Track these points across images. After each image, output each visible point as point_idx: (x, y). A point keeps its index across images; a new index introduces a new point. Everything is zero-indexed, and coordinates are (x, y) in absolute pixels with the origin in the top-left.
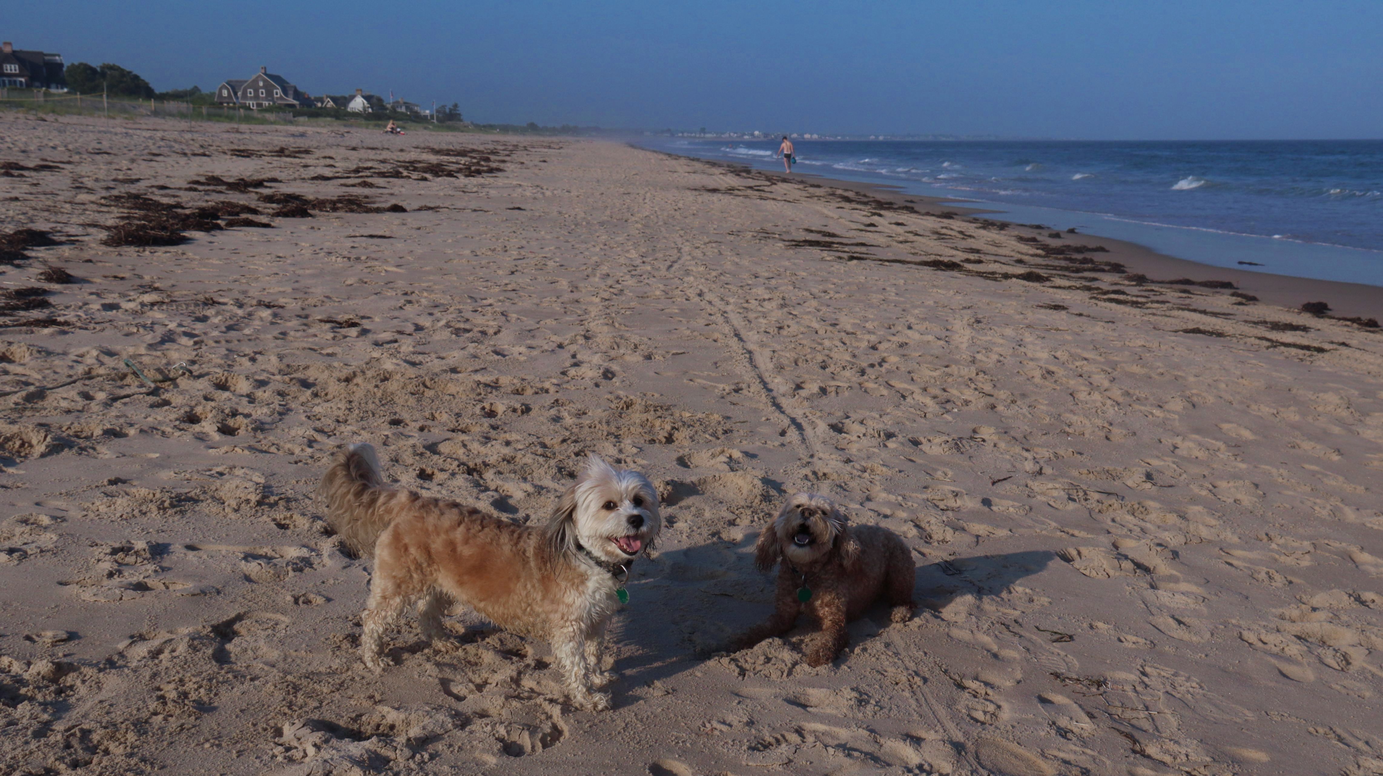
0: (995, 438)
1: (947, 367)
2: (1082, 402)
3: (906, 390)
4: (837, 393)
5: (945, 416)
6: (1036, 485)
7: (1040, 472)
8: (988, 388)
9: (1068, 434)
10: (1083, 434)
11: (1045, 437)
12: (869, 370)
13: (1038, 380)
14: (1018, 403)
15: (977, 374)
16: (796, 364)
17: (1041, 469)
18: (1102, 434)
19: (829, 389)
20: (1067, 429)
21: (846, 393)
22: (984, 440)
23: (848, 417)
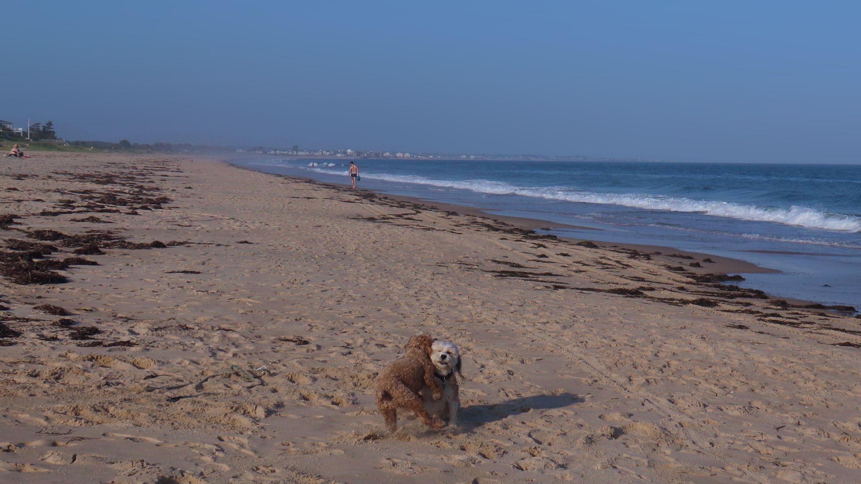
0: (764, 407)
1: (710, 367)
2: (803, 387)
3: (696, 381)
4: (656, 383)
5: (728, 395)
6: (799, 430)
7: (799, 424)
8: (743, 379)
9: (804, 405)
10: (812, 405)
11: (791, 407)
12: (664, 369)
13: (770, 374)
14: (766, 388)
15: (732, 371)
16: (617, 366)
17: (799, 422)
18: (824, 404)
19: (650, 381)
20: (802, 402)
21: (662, 383)
22: (758, 408)
23: (672, 396)
